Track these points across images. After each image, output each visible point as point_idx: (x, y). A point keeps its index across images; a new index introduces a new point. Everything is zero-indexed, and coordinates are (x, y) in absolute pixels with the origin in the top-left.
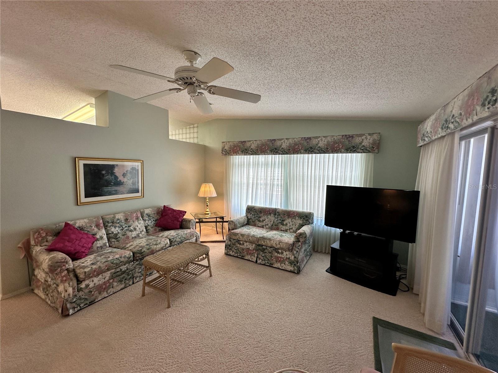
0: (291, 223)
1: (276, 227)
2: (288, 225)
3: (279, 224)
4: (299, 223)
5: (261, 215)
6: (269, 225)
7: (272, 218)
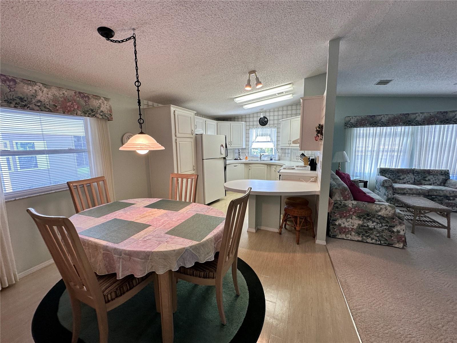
0: (434, 179)
1: (419, 183)
2: (431, 180)
3: (422, 181)
4: (442, 178)
5: (399, 175)
6: (411, 181)
7: (411, 176)
